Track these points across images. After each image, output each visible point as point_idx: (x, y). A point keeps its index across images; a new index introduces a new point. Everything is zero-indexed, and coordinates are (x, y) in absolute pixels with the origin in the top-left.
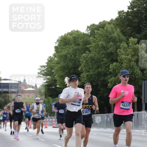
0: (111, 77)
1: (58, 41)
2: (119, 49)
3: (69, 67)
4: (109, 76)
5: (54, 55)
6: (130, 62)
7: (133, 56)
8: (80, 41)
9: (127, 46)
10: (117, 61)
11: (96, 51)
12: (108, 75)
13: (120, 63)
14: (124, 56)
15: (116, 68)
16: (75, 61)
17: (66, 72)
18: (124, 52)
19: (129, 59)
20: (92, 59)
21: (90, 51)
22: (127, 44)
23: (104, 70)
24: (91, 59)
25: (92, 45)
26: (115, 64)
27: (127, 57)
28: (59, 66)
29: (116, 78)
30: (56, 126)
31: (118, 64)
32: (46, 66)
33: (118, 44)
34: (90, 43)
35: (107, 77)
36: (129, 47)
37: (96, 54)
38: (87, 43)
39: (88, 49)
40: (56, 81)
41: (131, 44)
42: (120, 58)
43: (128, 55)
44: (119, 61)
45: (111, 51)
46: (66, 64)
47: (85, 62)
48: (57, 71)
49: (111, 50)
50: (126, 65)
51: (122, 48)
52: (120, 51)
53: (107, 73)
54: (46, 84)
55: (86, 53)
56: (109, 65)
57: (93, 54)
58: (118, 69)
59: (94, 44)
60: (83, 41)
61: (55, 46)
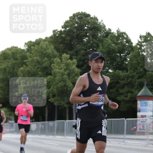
2: (53, 64)
6: (63, 75)
7: (65, 70)
8: (18, 56)
9: (60, 61)
10: (51, 74)
11: (32, 66)
13: (53, 76)
14: (57, 70)
15: (50, 81)
17: (5, 83)
18: (58, 67)
19: (62, 73)
20: (29, 72)
21: (27, 65)
22: (61, 59)
24: (27, 72)
25: (28, 59)
26: (49, 77)
27: (60, 70)
29: (50, 90)
31: (52, 77)
33: (52, 59)
34: (27, 58)
36: (62, 62)
37: (32, 68)
38: (24, 58)
39: (25, 63)
41: (64, 60)
42: (54, 72)
44: (53, 74)
45: (46, 66)
46: (5, 76)
50: (59, 78)
51: (56, 63)
52: (53, 66)
55: (23, 67)
57: (29, 68)
58: (52, 82)
59: (30, 59)
60: (20, 57)
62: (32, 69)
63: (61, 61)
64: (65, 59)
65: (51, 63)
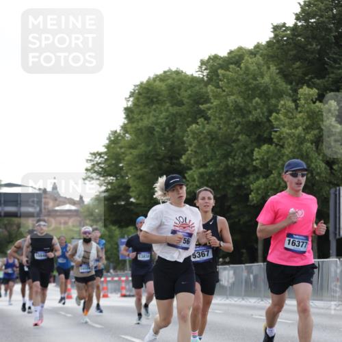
0: (258, 178)
1: (132, 94)
2: (274, 114)
3: (158, 155)
4: (252, 177)
5: (124, 128)
6: (301, 143)
7: (307, 129)
8: (184, 95)
9: (293, 105)
10: (269, 141)
11: (221, 119)
12: (248, 173)
13: (277, 145)
14: (286, 130)
15: (268, 158)
16: (173, 142)
17: (151, 167)
18: (287, 120)
19: (299, 137)
20: (212, 136)
21: (207, 119)
22: (295, 101)
23: (241, 162)
24: (209, 137)
25: (212, 103)
26: (265, 147)
27: (293, 131)
28: (135, 152)
29: (268, 180)
30: (128, 294)
31: (272, 148)
32: (106, 153)
33: (273, 101)
34: (207, 101)
35: (248, 178)
36: (299, 109)
37: (222, 126)
38: (200, 99)
39: (203, 114)
40: (128, 188)
41: (303, 102)
42: (278, 134)
43: (296, 127)
44: (275, 140)
45: (257, 119)
46: (150, 148)
47: (195, 143)
48: (130, 164)
49: (255, 115)
50: (292, 152)
51: (283, 110)
52: (276, 119)
53: (248, 169)
54: (106, 194)
55: (197, 123)
56: (252, 151)
57: (213, 125)
58: (273, 161)
59: (216, 103)
60: (190, 96)
61: (126, 106)
62: (220, 129)
63: (297, 106)
64: (306, 99)
65: (270, 112)
